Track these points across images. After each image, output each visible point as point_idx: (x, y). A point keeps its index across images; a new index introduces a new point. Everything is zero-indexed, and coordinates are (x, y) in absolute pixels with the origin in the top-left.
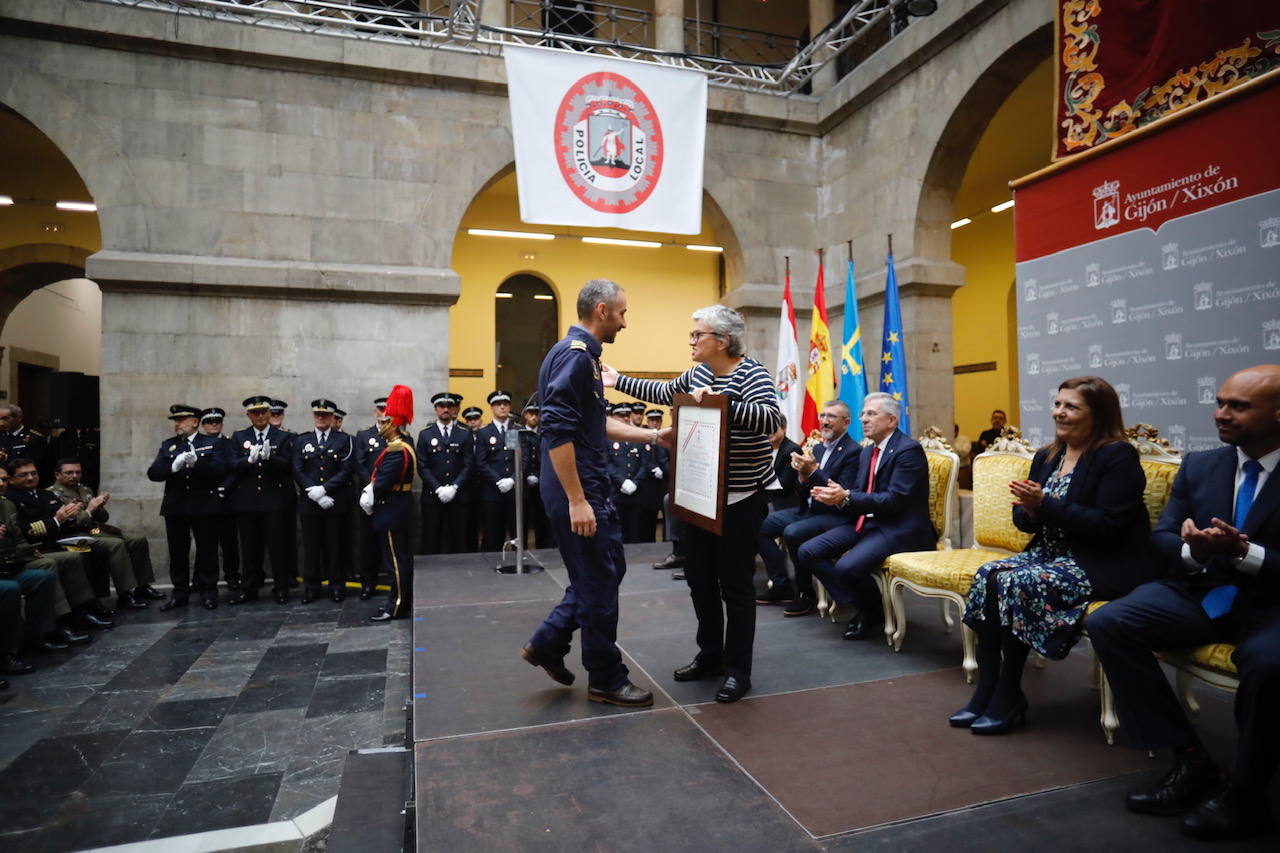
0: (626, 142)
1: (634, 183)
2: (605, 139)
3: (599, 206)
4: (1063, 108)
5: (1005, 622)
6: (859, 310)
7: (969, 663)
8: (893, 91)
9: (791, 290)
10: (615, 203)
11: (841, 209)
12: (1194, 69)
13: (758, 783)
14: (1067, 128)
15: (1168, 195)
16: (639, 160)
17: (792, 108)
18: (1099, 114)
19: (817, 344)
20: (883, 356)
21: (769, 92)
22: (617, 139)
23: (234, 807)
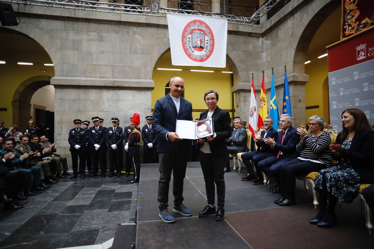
0: (203, 40)
1: (205, 53)
2: (197, 40)
3: (195, 60)
4: (344, 22)
5: (329, 190)
6: (276, 90)
7: (316, 202)
8: (286, 22)
9: (254, 84)
10: (200, 59)
11: (269, 59)
13: (245, 241)
14: (346, 28)
16: (207, 46)
17: (254, 29)
18: (358, 23)
19: (263, 100)
20: (283, 103)
21: (246, 24)
22: (200, 40)
23: (85, 239)
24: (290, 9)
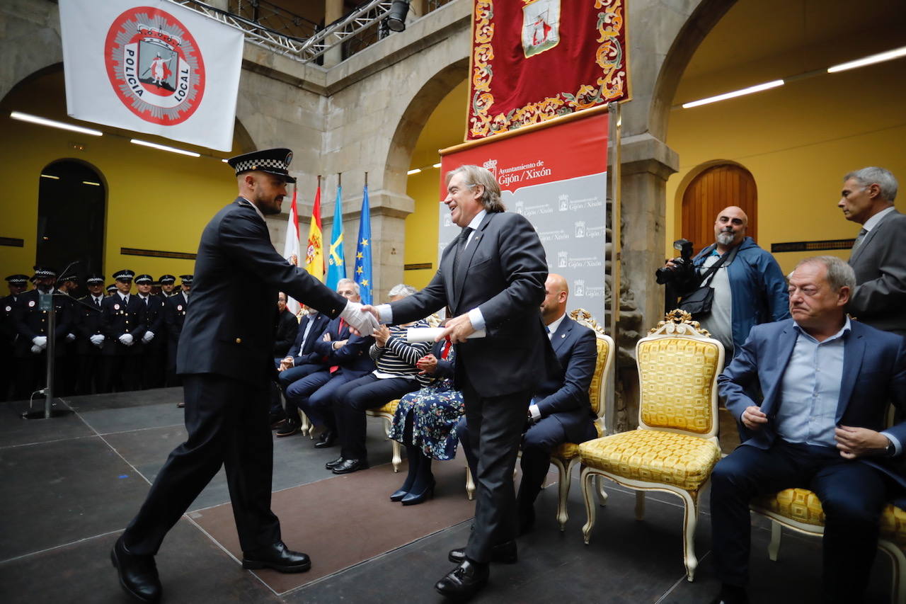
0: (173, 70)
1: (178, 103)
4: (472, 110)
6: (343, 222)
7: (396, 459)
8: (377, 76)
9: (298, 201)
11: (337, 149)
12: (535, 104)
14: (473, 123)
15: (519, 173)
16: (184, 86)
17: (308, 72)
18: (490, 118)
19: (313, 243)
20: (357, 254)
21: (292, 57)
22: (164, 65)
24: (387, 52)
